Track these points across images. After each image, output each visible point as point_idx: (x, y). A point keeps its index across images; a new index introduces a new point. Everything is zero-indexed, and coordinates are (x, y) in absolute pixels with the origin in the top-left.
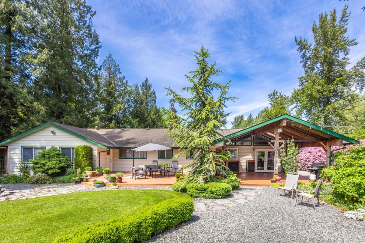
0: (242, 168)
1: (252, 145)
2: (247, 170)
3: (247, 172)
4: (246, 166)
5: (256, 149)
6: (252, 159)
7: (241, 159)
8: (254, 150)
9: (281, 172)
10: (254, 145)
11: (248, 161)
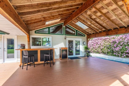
0: (56, 55)
1: (63, 35)
2: (60, 57)
3: (61, 59)
4: (59, 53)
5: (67, 38)
6: (64, 47)
7: (54, 47)
8: (65, 39)
9: (85, 56)
10: (65, 35)
11: (62, 48)
